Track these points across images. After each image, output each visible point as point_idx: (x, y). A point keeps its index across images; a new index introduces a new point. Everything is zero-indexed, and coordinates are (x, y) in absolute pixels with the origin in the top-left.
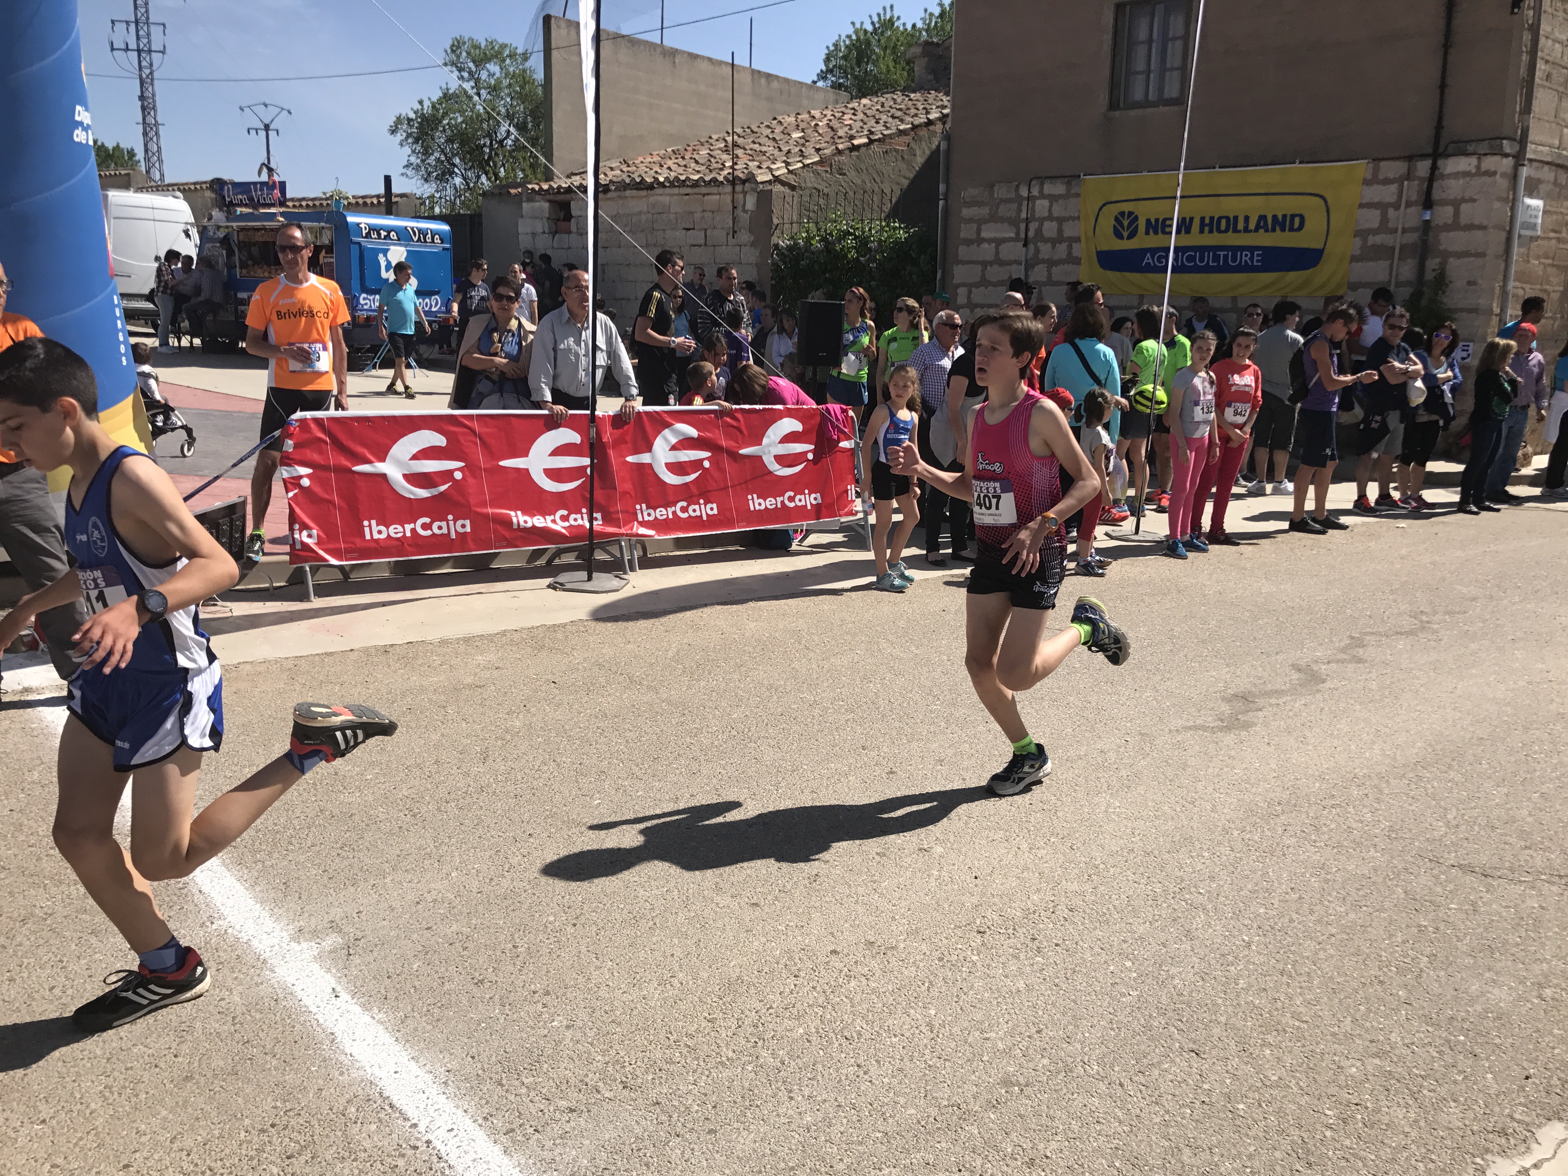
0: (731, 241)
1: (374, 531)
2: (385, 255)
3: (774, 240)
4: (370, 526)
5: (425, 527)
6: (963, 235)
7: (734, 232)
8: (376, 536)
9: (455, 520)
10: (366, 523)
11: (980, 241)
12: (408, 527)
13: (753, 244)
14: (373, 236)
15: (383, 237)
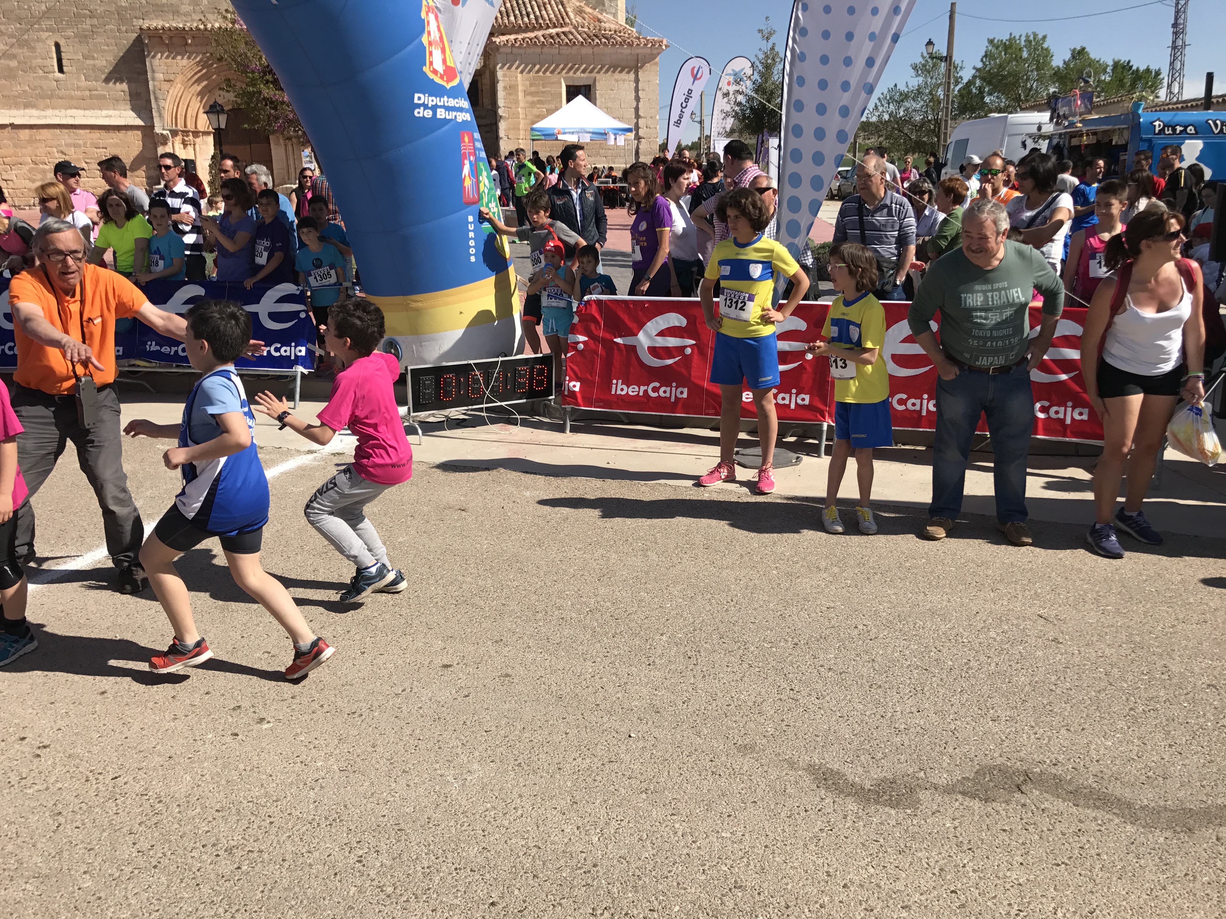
1: (620, 388)
4: (617, 384)
5: (655, 390)
8: (619, 392)
9: (677, 388)
10: (614, 381)
12: (643, 388)
14: (1167, 132)
15: (1178, 132)
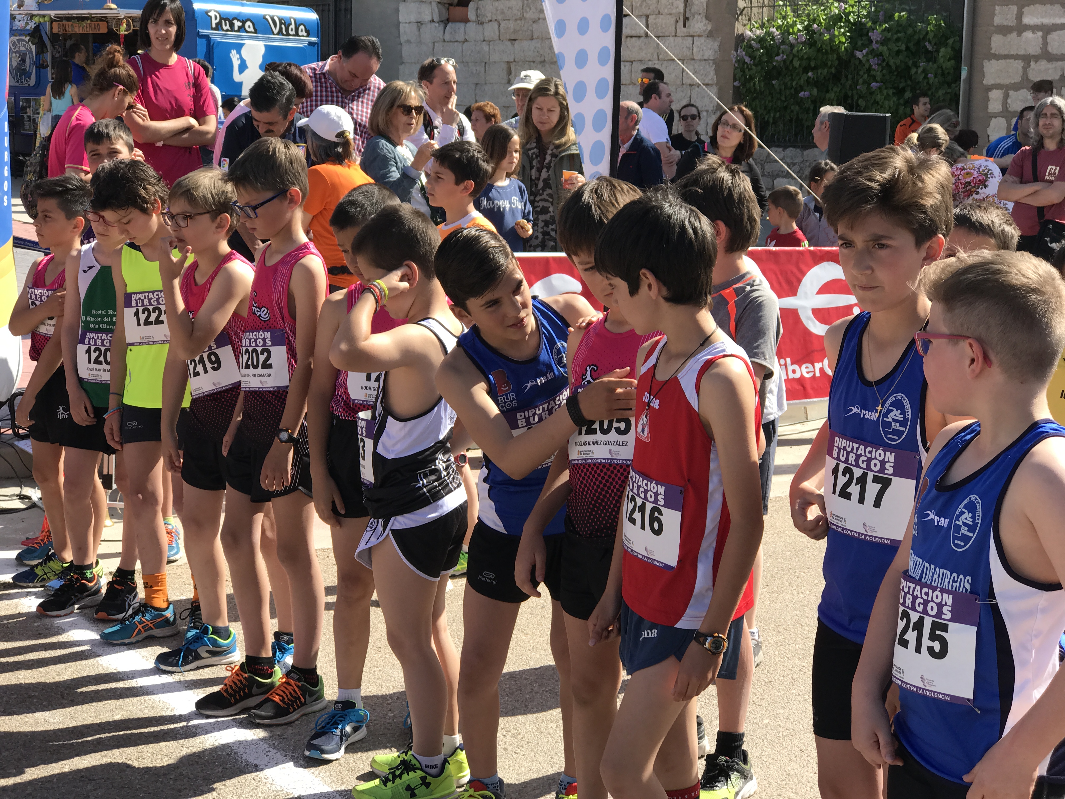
0: (681, 30)
2: (239, 52)
3: (739, 28)
6: (997, 20)
7: (686, 19)
11: (1021, 28)
13: (710, 35)
14: (225, 28)
15: (236, 28)
